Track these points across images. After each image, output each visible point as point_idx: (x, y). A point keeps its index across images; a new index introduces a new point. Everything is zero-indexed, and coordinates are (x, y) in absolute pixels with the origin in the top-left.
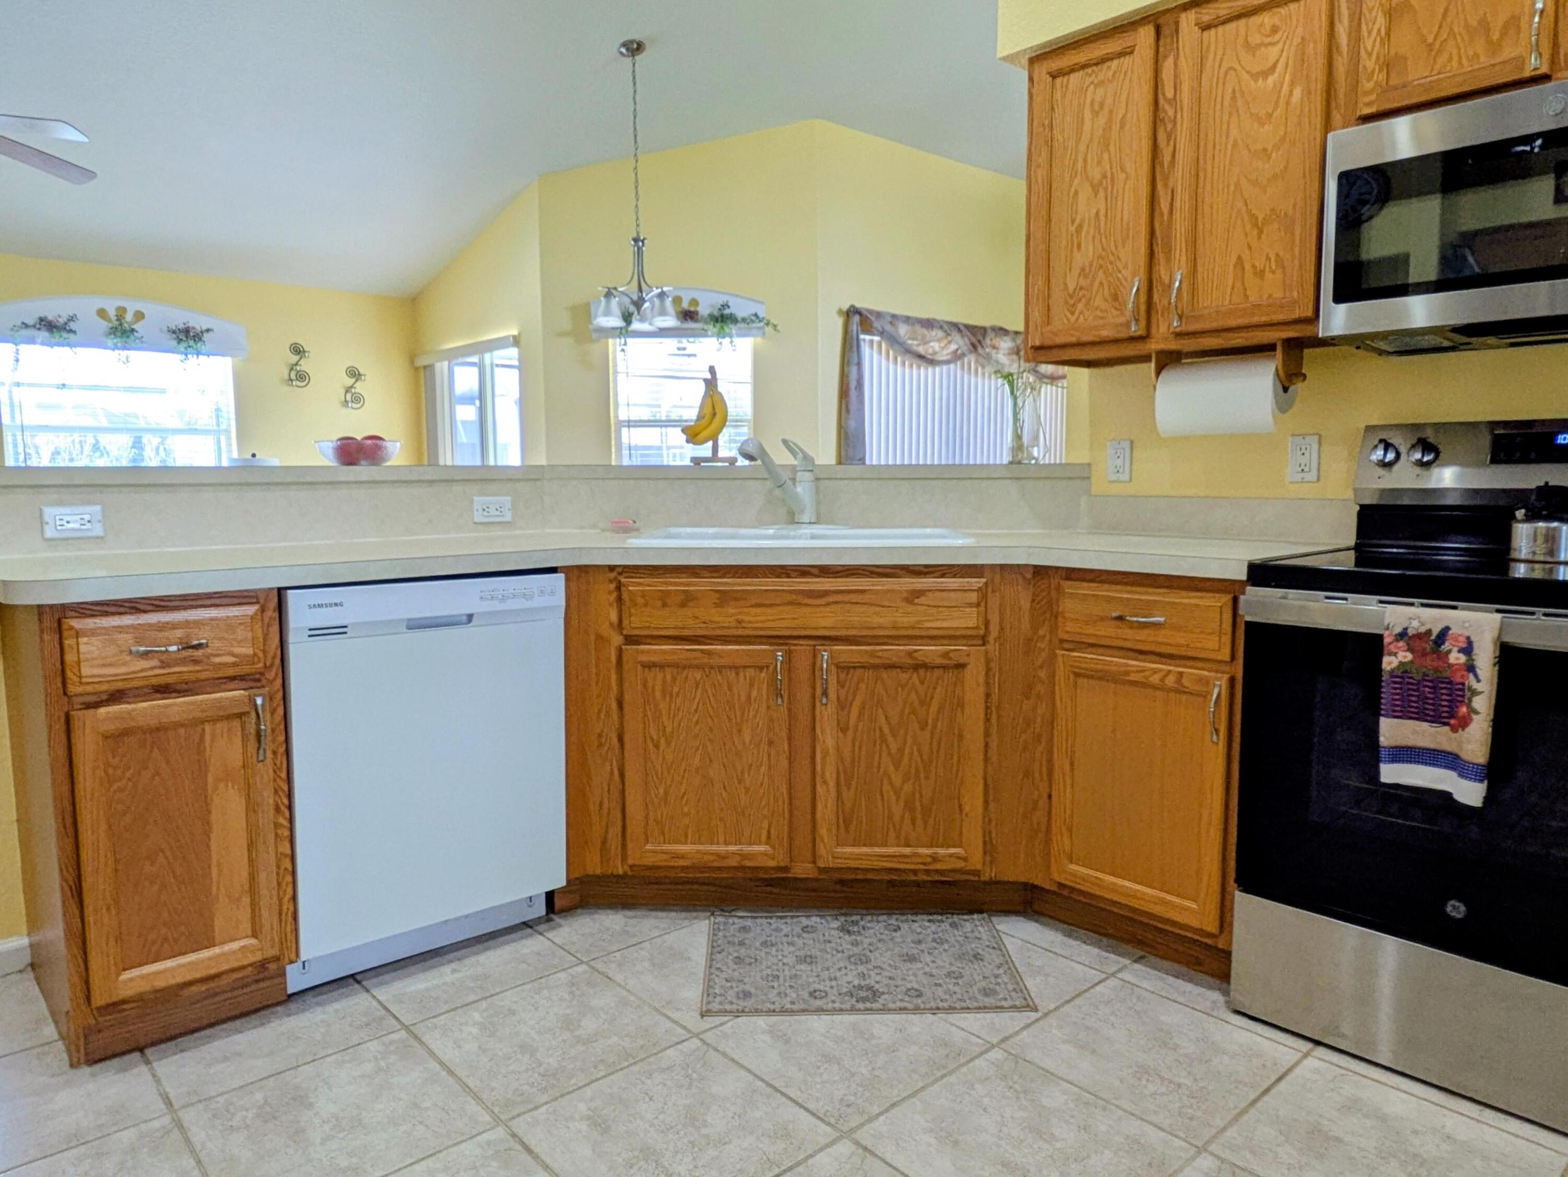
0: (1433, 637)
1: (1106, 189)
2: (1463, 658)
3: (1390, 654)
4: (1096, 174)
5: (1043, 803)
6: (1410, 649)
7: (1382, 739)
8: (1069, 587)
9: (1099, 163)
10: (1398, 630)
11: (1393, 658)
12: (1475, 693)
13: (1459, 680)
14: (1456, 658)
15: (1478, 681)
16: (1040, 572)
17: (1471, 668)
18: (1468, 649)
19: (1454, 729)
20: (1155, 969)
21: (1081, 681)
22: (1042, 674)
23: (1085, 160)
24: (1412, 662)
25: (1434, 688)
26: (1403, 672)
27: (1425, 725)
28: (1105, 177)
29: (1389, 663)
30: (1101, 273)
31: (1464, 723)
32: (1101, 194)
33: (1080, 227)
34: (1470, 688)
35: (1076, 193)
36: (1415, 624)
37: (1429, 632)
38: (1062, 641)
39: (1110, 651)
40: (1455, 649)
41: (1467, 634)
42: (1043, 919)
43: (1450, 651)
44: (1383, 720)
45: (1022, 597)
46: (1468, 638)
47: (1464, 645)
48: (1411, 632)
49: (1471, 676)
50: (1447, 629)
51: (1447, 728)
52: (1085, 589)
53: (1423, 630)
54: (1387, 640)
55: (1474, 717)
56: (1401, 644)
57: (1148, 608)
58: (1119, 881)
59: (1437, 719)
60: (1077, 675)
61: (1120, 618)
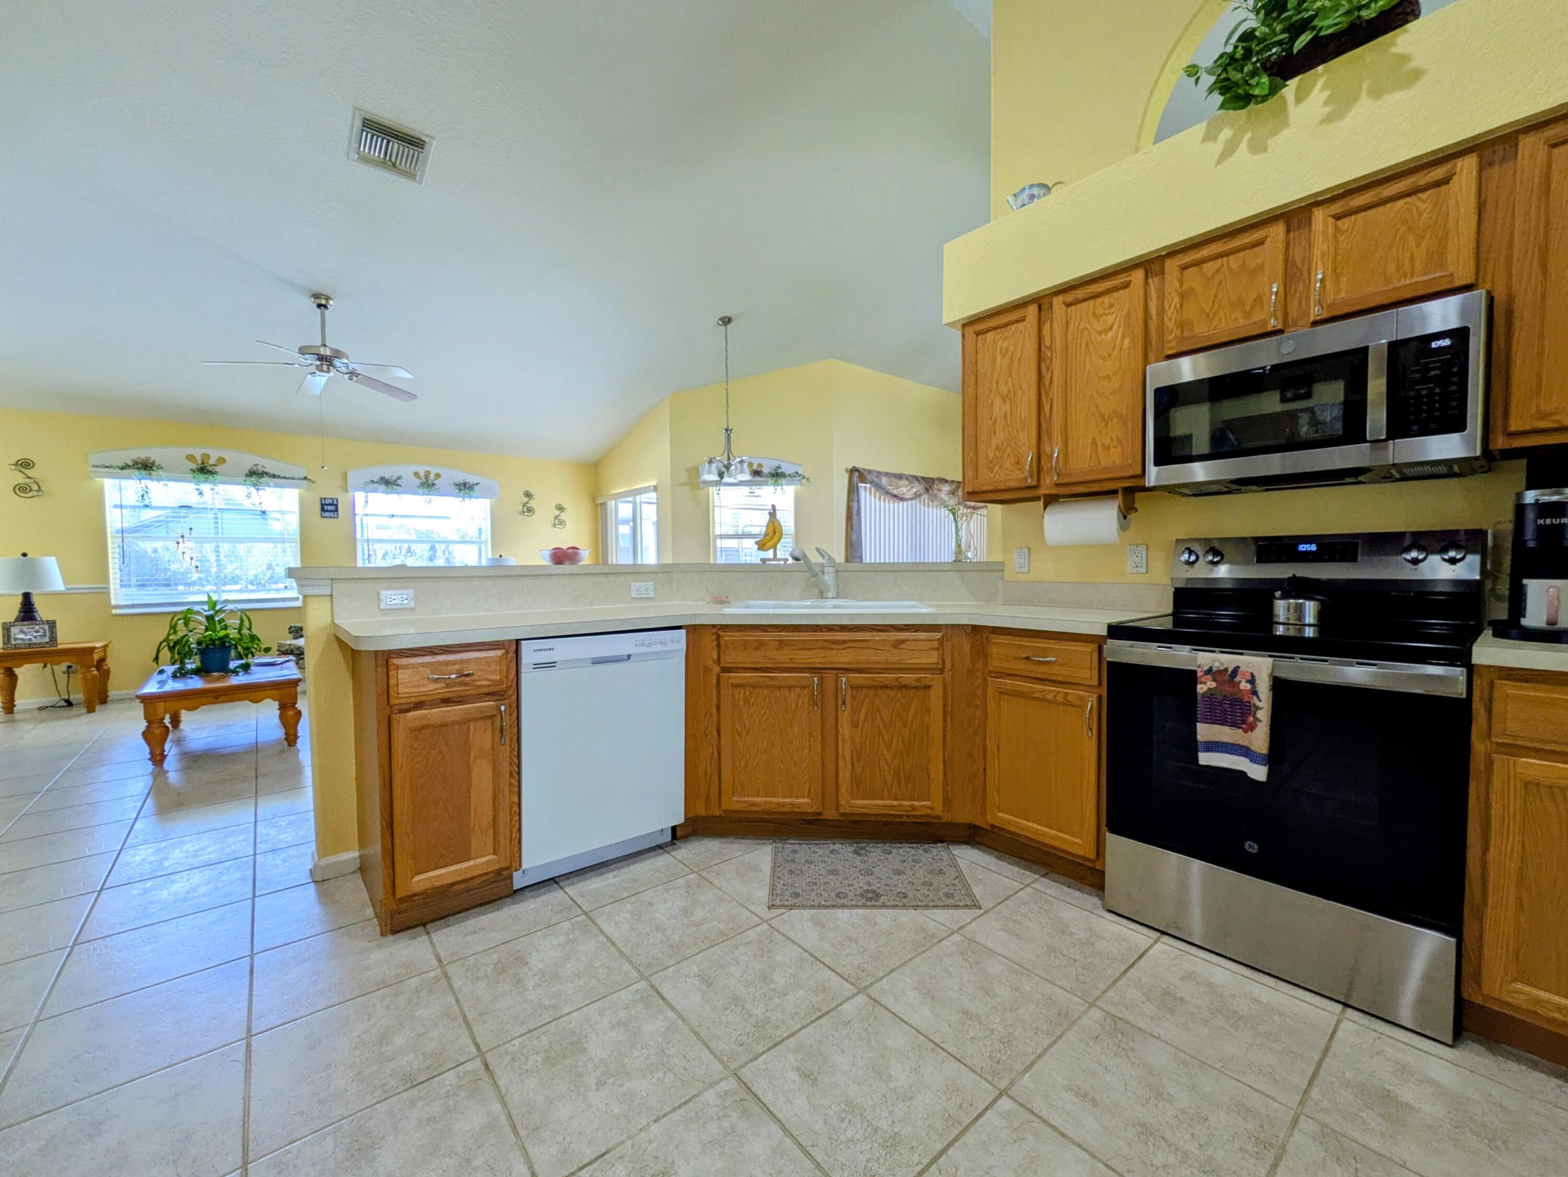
0: (1229, 672)
1: (1010, 400)
2: (1249, 686)
3: (1202, 683)
4: (1004, 389)
5: (980, 774)
6: (1214, 680)
7: (1199, 737)
8: (995, 639)
9: (1006, 383)
10: (1206, 668)
11: (1203, 686)
12: (1258, 708)
13: (1246, 699)
14: (1245, 686)
15: (1260, 701)
16: (976, 629)
17: (1254, 692)
18: (1252, 681)
19: (1246, 731)
20: (1055, 881)
21: (1003, 697)
22: (979, 692)
23: (997, 383)
24: (1216, 688)
25: (1231, 704)
26: (1210, 694)
27: (1226, 728)
28: (1009, 391)
29: (1201, 689)
30: (1008, 449)
31: (1252, 727)
32: (1008, 402)
33: (995, 421)
34: (1254, 705)
35: (992, 401)
36: (1217, 664)
37: (1226, 669)
38: (991, 672)
39: (1019, 678)
40: (1244, 681)
41: (1251, 671)
42: (980, 846)
43: (1240, 682)
44: (1198, 724)
45: (965, 644)
46: (1252, 674)
47: (1249, 678)
48: (1214, 669)
49: (1255, 697)
50: (1237, 668)
51: (1240, 731)
52: (1003, 639)
53: (1222, 668)
54: (1199, 674)
55: (1259, 724)
56: (1209, 677)
57: (1046, 652)
58: (1030, 824)
59: (1234, 725)
60: (1001, 693)
61: (1027, 658)
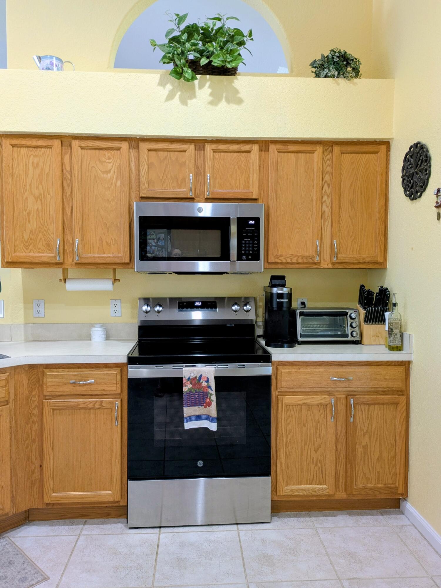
0: (197, 379)
1: (41, 200)
2: (206, 384)
3: (185, 386)
4: (37, 192)
5: (38, 470)
6: (191, 384)
7: (185, 415)
8: (48, 372)
9: (38, 188)
10: (187, 378)
11: (186, 387)
12: (211, 395)
13: (206, 391)
14: (204, 384)
15: (212, 391)
16: (32, 367)
17: (209, 387)
18: (207, 381)
19: (205, 407)
21: (55, 412)
22: (35, 412)
23: (30, 185)
24: (192, 388)
25: (198, 395)
26: (190, 392)
27: (196, 407)
28: (41, 195)
29: (185, 389)
30: (41, 234)
31: (209, 405)
32: (39, 202)
33: (29, 214)
34: (209, 393)
35: (26, 198)
36: (192, 375)
37: (196, 377)
38: (45, 396)
39: (67, 397)
40: (204, 381)
41: (207, 376)
43: (202, 382)
44: (184, 408)
45: (24, 379)
46: (207, 377)
47: (206, 380)
48: (191, 378)
49: (209, 389)
50: (201, 375)
51: (203, 407)
52: (55, 372)
53: (194, 376)
54: (184, 381)
55: (212, 402)
56: (188, 382)
57: (87, 377)
58: (77, 493)
59: (200, 405)
60: (54, 409)
61: (74, 383)
